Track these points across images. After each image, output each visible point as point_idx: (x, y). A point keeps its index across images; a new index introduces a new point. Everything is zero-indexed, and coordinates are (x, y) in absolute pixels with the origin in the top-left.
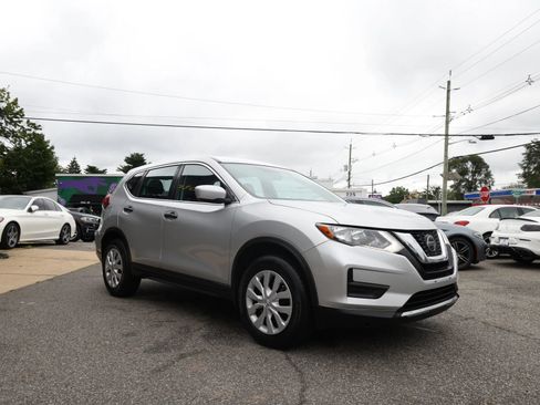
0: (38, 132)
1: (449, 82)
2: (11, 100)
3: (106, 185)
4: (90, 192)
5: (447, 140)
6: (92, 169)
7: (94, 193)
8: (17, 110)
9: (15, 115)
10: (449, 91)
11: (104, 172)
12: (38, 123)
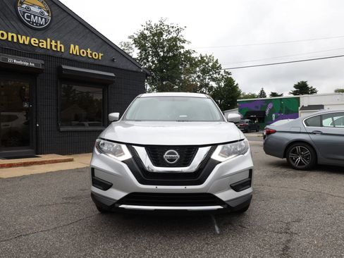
0: (229, 76)
2: (215, 61)
3: (265, 104)
4: (257, 110)
6: (274, 94)
7: (259, 110)
8: (218, 65)
9: (217, 68)
11: (281, 95)
12: (229, 71)
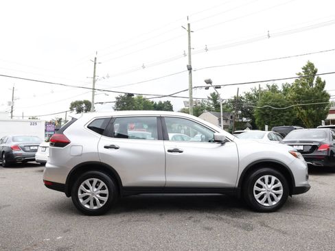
1: (96, 58)
5: (93, 92)
10: (95, 63)
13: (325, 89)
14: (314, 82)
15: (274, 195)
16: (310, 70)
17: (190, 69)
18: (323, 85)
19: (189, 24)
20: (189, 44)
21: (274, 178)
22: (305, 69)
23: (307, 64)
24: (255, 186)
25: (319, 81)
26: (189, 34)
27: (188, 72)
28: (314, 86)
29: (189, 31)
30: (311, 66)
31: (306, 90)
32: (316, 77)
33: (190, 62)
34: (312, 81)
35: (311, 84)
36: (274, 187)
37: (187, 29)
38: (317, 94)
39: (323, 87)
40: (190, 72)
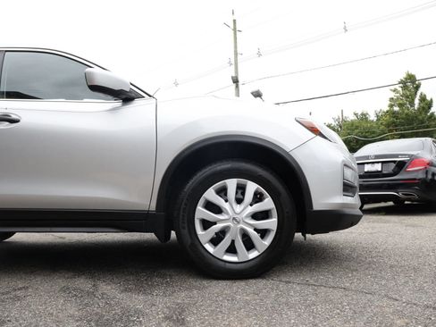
13: (432, 110)
14: (417, 101)
15: (251, 231)
16: (410, 83)
17: (236, 81)
18: (430, 105)
19: (234, 21)
20: (236, 47)
21: (252, 187)
22: (404, 83)
23: (405, 76)
24: (200, 208)
25: (423, 99)
26: (235, 34)
27: (234, 85)
28: (416, 106)
29: (235, 29)
30: (411, 78)
31: (406, 111)
32: (419, 93)
33: (236, 72)
34: (413, 100)
35: (412, 104)
36: (251, 210)
37: (232, 26)
38: (420, 117)
39: (430, 107)
40: (237, 86)
